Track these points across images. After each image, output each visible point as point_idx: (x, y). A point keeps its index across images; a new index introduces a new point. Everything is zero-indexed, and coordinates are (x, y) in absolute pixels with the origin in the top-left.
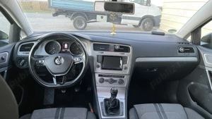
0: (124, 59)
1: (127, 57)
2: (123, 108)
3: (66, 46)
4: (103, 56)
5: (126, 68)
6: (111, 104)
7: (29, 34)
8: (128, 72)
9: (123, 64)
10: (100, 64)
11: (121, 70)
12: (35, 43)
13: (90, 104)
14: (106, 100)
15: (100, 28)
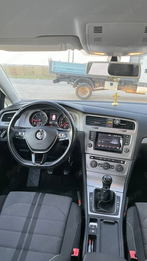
0: (126, 138)
1: (129, 136)
2: (119, 205)
3: (54, 117)
4: (98, 133)
5: (128, 151)
6: (102, 197)
7: (16, 102)
8: (129, 156)
9: (124, 144)
10: (92, 143)
11: (120, 152)
12: (17, 113)
13: (78, 192)
14: (97, 190)
15: (108, 97)
